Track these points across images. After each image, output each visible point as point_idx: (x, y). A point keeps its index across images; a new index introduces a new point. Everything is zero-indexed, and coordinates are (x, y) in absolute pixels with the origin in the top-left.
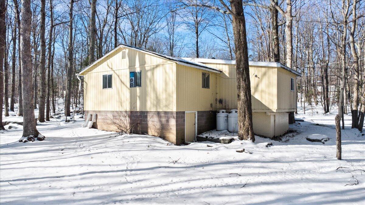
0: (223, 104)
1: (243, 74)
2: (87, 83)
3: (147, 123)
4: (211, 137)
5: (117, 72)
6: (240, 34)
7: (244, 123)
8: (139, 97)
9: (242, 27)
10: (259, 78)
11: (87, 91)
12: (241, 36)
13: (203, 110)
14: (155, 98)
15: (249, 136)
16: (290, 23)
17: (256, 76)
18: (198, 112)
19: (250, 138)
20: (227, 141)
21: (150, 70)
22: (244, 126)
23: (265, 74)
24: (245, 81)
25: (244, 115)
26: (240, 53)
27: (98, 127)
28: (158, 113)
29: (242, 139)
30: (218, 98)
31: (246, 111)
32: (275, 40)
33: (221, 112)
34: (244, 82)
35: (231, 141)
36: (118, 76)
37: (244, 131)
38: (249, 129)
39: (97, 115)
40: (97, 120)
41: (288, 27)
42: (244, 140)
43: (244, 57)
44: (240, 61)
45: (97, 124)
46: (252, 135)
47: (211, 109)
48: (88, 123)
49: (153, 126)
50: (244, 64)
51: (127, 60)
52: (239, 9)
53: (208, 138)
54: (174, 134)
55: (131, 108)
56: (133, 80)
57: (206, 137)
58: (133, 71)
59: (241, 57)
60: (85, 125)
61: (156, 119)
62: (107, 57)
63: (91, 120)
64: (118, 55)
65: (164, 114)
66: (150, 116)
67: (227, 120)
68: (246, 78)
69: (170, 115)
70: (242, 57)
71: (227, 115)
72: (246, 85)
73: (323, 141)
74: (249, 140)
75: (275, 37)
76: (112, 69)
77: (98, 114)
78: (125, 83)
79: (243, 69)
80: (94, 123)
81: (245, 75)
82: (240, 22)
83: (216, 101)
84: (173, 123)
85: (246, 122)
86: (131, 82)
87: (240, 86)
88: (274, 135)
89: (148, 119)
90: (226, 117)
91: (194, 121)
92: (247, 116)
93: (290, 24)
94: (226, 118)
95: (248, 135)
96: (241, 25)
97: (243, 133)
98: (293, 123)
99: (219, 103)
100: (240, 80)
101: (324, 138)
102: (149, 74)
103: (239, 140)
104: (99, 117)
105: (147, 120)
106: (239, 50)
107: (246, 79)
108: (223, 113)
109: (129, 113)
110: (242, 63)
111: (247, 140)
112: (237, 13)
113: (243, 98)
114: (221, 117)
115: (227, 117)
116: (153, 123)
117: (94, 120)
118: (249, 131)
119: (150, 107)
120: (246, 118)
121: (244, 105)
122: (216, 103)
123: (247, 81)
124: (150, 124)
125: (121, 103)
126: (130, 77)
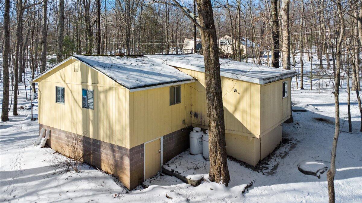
0: (199, 118)
1: (213, 100)
2: (41, 92)
3: (100, 154)
4: (177, 172)
5: (69, 85)
6: (209, 50)
7: (215, 160)
8: (92, 121)
9: (212, 42)
10: (239, 94)
11: (41, 101)
12: (211, 53)
13: (171, 132)
14: (108, 127)
15: (221, 178)
16: (286, 5)
17: (236, 91)
18: (164, 137)
19: (222, 181)
20: (194, 183)
21: (103, 92)
22: (215, 165)
23: (246, 90)
24: (216, 108)
25: (216, 151)
26: (210, 74)
27: (52, 146)
28: (112, 146)
29: (212, 180)
30: (193, 111)
31: (218, 146)
32: (273, 16)
33: (195, 131)
34: (214, 110)
35: (199, 182)
36: (71, 92)
37: (215, 170)
38: (222, 168)
39: (50, 132)
40: (51, 138)
41: (284, 10)
42: (215, 182)
43: (214, 79)
44: (210, 84)
45: (50, 142)
46: (225, 177)
47: (184, 127)
48: (41, 140)
49: (106, 160)
50: (214, 88)
51: (79, 73)
52: (207, 20)
53: (175, 172)
54: (127, 176)
55: (83, 133)
56: (85, 100)
57: (172, 170)
58: (85, 88)
59: (211, 79)
60: (38, 142)
61: (109, 152)
62: (60, 66)
63: (45, 137)
64: (70, 65)
65: (118, 148)
66: (103, 148)
67: (201, 143)
68: (217, 104)
69: (123, 151)
70: (213, 79)
71: (201, 136)
72: (217, 114)
73: (318, 174)
74: (221, 183)
75: (273, 13)
76: (64, 81)
77: (52, 131)
78: (77, 101)
79: (214, 95)
80: (48, 140)
81: (216, 102)
82: (209, 36)
83: (191, 115)
84: (127, 161)
85: (217, 159)
86: (83, 102)
87: (210, 114)
88: (260, 159)
89: (101, 149)
90: (200, 138)
91: (159, 148)
92: (218, 153)
93: (286, 7)
94: (200, 140)
95: (221, 176)
96: (211, 40)
97: (214, 173)
98: (290, 123)
99: (194, 117)
100: (210, 108)
101: (320, 170)
102: (102, 96)
103: (209, 181)
104: (53, 134)
105: (100, 151)
106: (209, 70)
107: (217, 107)
108: (197, 133)
109: (82, 138)
110: (212, 87)
111: (218, 182)
112: (205, 25)
113: (214, 130)
114: (195, 137)
115: (202, 138)
116: (106, 157)
117: (47, 137)
118: (222, 172)
119: (102, 137)
120: (218, 155)
121: (215, 139)
122: (191, 117)
123: (218, 109)
124: (103, 156)
125: (74, 124)
126: (82, 95)
